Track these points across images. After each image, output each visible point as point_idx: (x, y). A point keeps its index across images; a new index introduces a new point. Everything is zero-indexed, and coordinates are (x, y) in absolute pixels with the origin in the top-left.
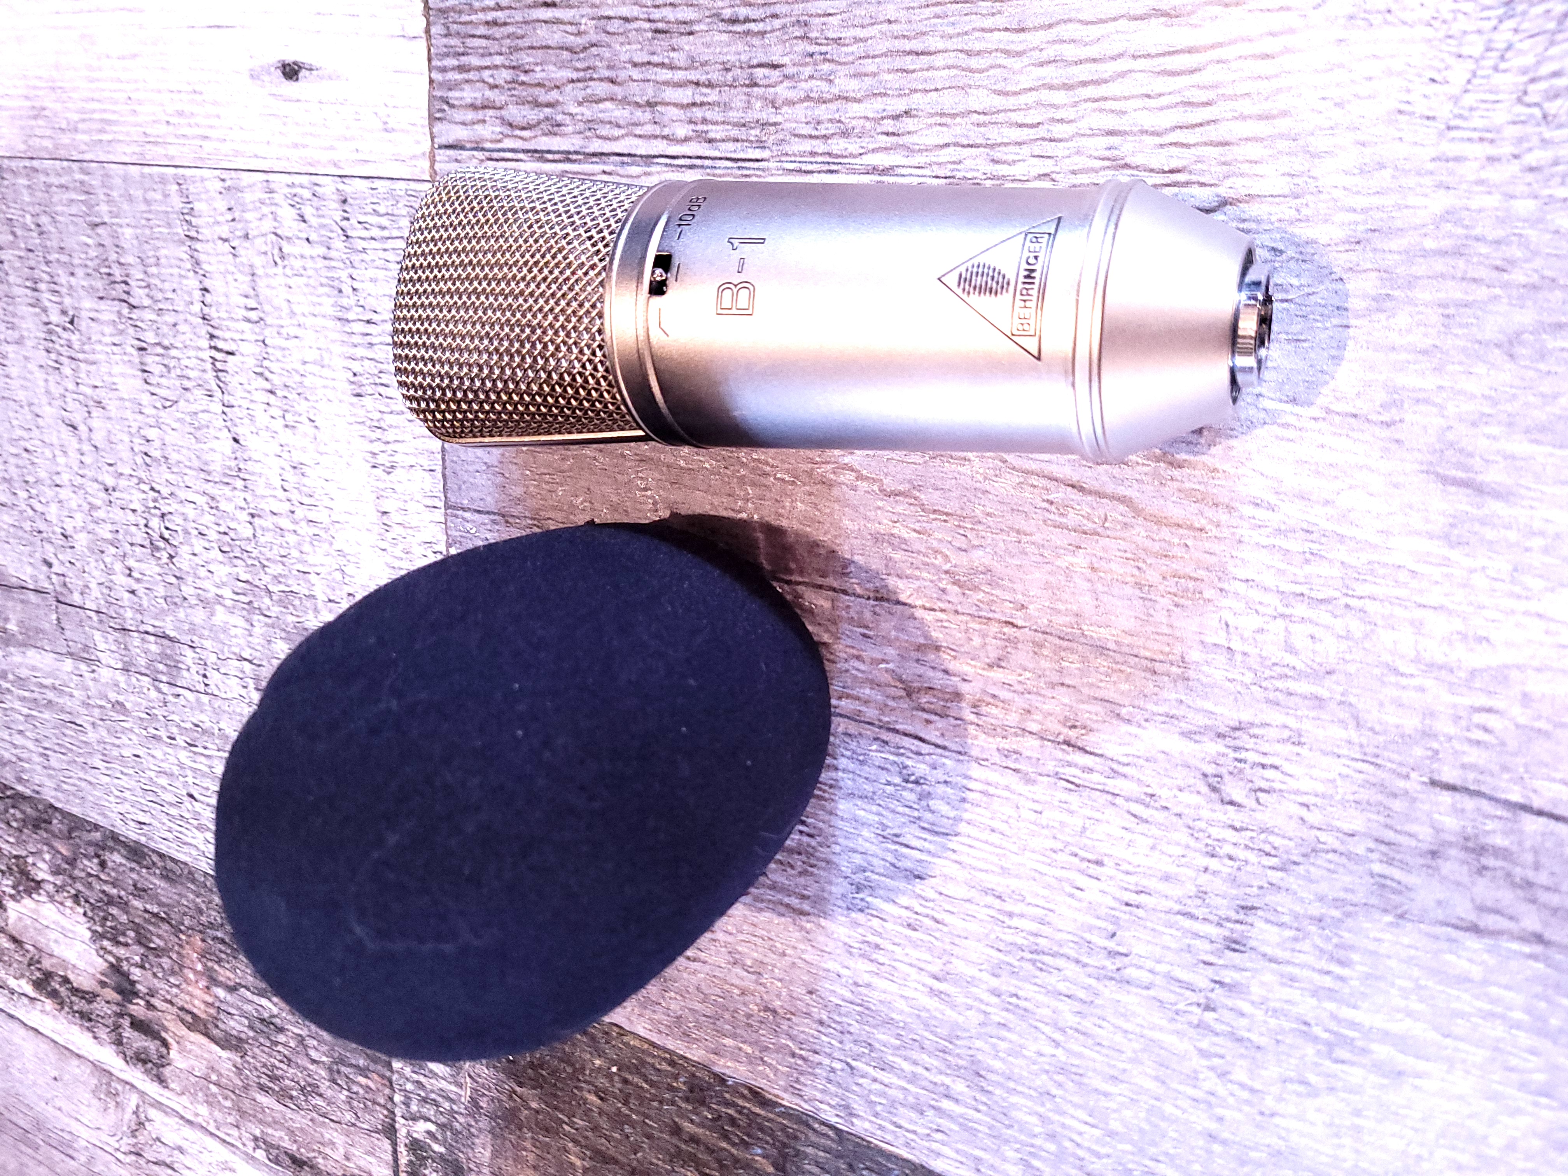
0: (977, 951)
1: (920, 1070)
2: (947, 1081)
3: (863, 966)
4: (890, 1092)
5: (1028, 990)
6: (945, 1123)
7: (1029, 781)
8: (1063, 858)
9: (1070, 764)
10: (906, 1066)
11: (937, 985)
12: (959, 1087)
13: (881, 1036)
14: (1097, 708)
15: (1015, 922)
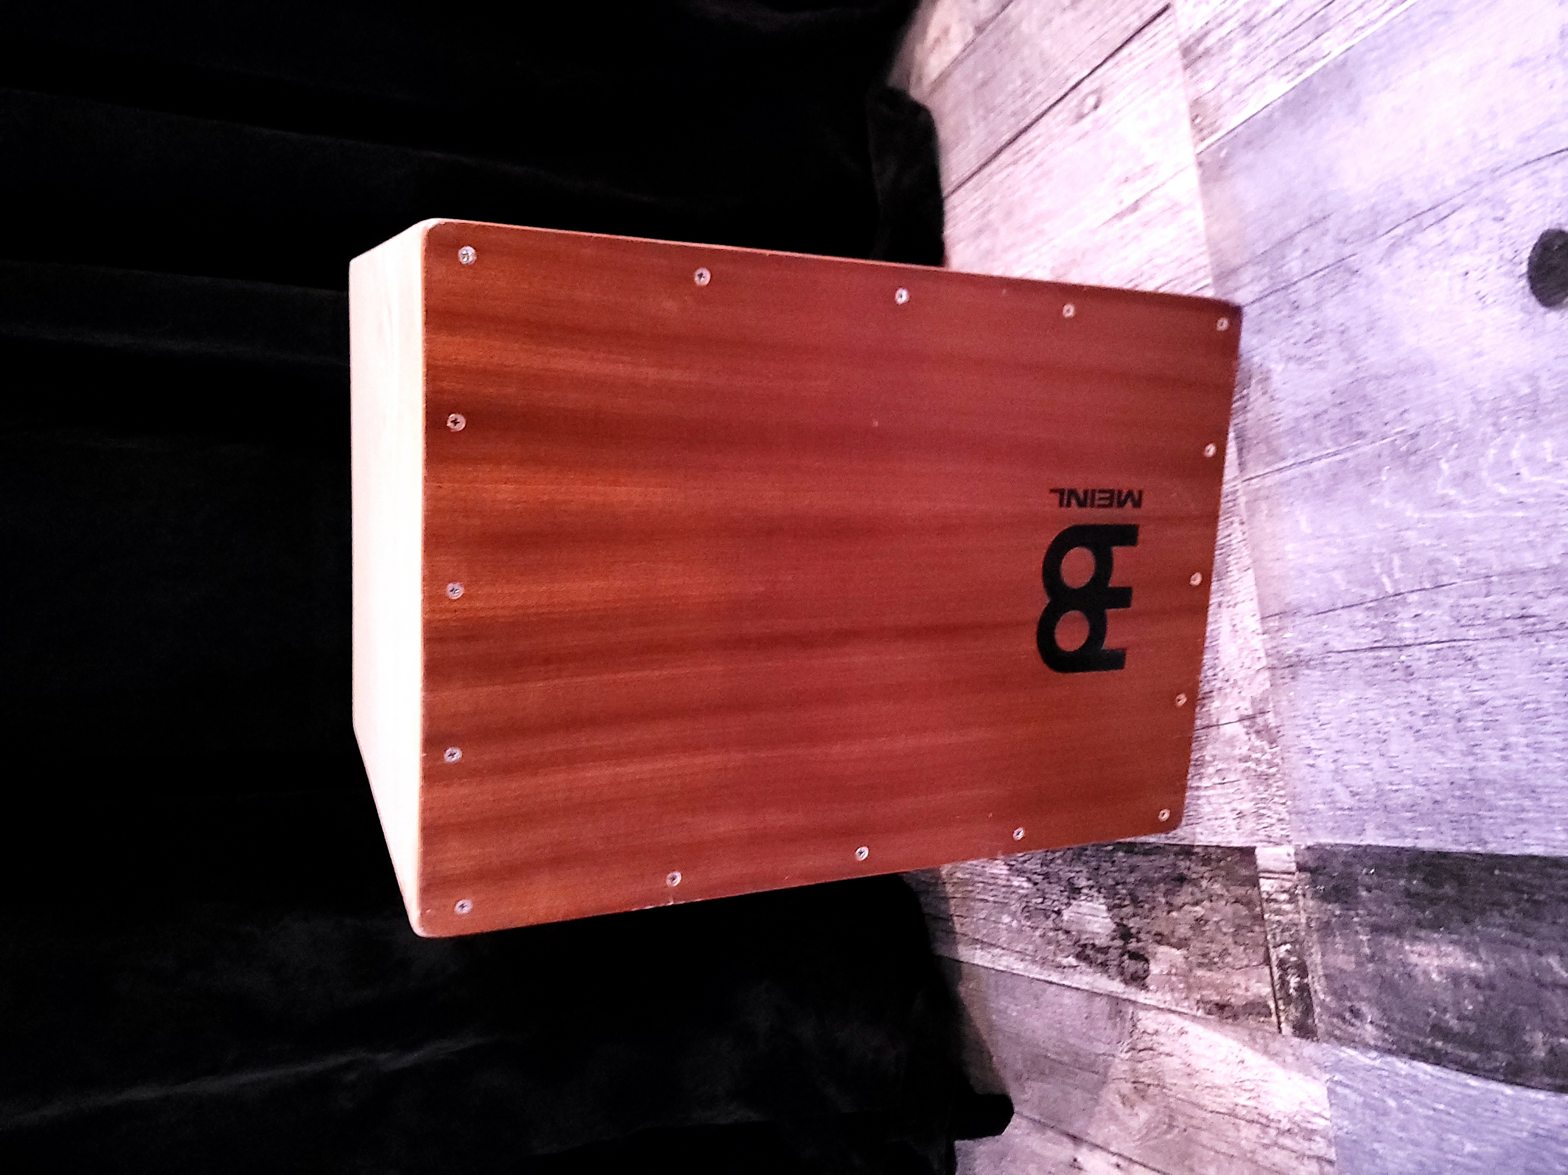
0: (1517, 728)
1: (1508, 802)
2: (1519, 802)
3: (1470, 759)
4: (1499, 820)
5: (1541, 738)
6: (1525, 826)
7: (1513, 640)
8: (1536, 668)
9: (1527, 625)
10: (1502, 803)
11: (1504, 753)
12: (1527, 803)
13: (1489, 792)
14: (1530, 597)
15: (1527, 706)
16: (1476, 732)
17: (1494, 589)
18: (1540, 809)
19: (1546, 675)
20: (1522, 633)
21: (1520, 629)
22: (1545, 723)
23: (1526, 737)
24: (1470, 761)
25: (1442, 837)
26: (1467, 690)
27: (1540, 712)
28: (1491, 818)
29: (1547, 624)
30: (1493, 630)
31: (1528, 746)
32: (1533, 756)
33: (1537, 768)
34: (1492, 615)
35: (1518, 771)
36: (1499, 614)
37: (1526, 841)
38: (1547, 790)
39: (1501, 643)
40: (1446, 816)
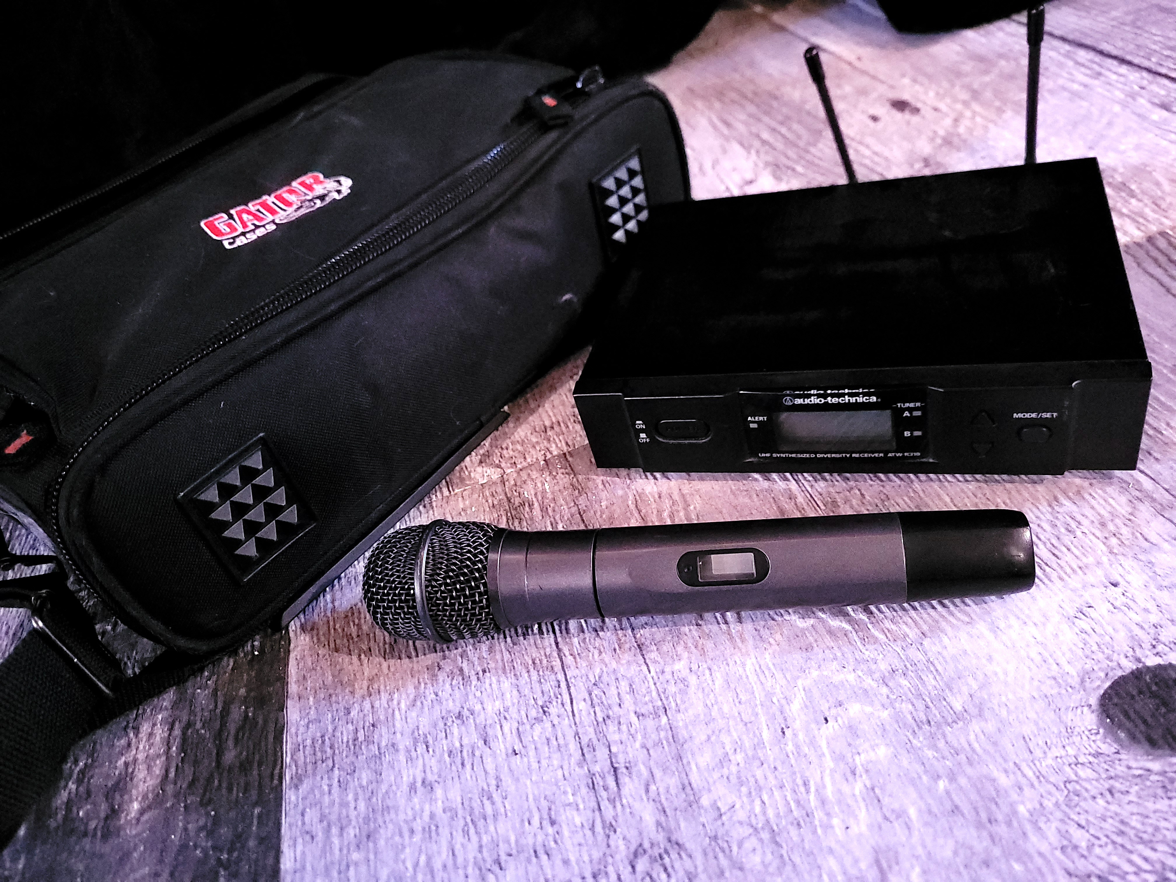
16: (444, 742)
17: (650, 723)
18: (345, 851)
19: (536, 821)
20: (592, 775)
21: (597, 768)
22: (466, 833)
23: (444, 811)
24: (404, 742)
25: (302, 730)
26: (502, 716)
27: (481, 823)
28: (330, 786)
29: (610, 807)
30: (589, 733)
31: (432, 816)
32: (418, 826)
33: (401, 835)
34: (612, 727)
35: (397, 810)
36: (613, 736)
37: (300, 840)
38: (372, 856)
39: (573, 746)
40: (330, 728)
